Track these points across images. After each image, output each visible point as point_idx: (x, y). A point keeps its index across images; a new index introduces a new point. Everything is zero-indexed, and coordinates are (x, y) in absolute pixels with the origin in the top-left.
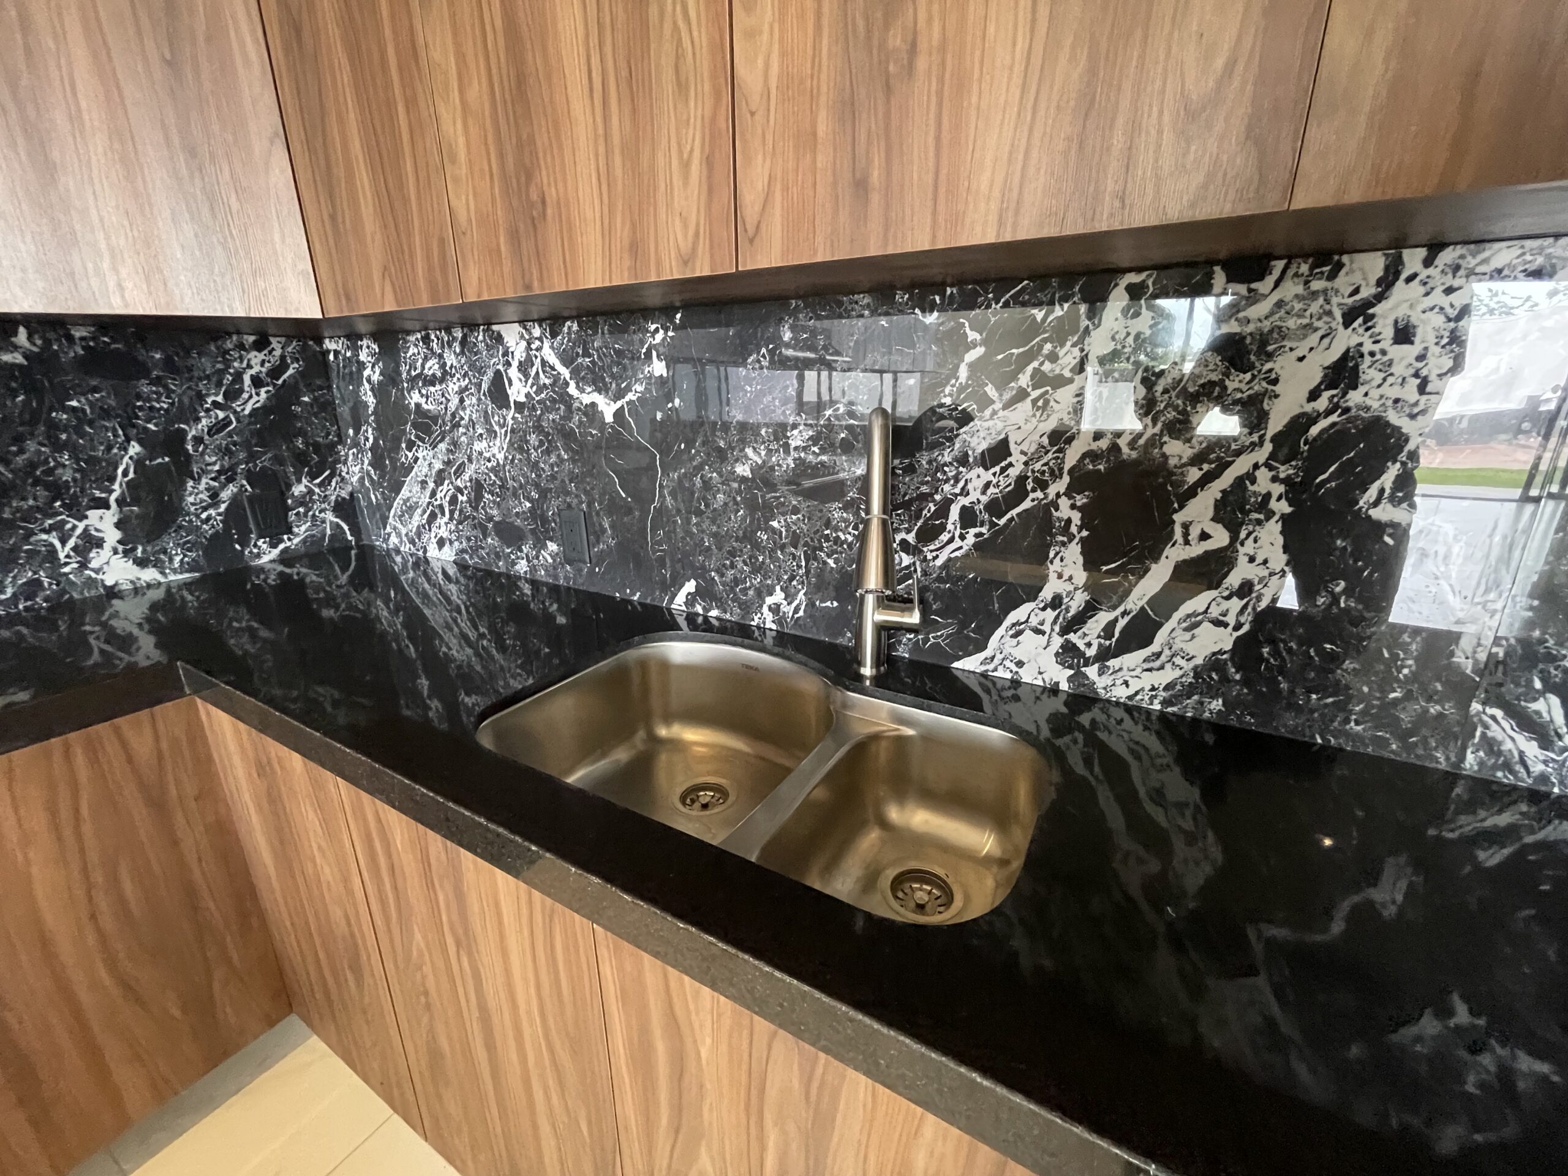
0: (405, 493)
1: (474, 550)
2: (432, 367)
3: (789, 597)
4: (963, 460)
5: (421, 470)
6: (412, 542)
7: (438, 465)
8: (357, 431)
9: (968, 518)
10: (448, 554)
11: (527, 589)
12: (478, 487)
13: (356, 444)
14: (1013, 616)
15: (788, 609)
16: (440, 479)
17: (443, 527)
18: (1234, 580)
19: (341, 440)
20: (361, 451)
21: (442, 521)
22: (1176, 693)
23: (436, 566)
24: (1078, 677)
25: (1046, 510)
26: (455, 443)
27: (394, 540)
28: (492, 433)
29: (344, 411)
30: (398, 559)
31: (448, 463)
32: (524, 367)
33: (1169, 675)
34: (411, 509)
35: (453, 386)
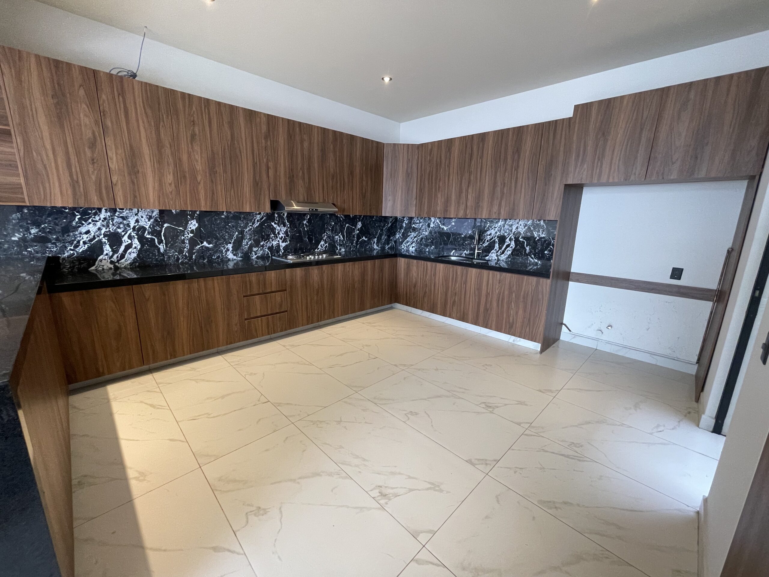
0: (407, 239)
1: (419, 248)
2: (418, 221)
3: (467, 251)
4: (487, 235)
5: (412, 236)
6: (407, 247)
7: (415, 235)
8: (400, 230)
9: (488, 241)
10: (414, 249)
11: (427, 253)
12: (422, 238)
13: (399, 232)
14: (492, 252)
15: (467, 253)
16: (415, 237)
17: (414, 245)
18: (511, 246)
19: (397, 231)
20: (400, 233)
21: (414, 244)
22: (507, 258)
23: (411, 251)
24: (498, 258)
25: (495, 240)
26: (419, 232)
27: (403, 247)
28: (426, 231)
29: (398, 227)
30: (403, 250)
31: (417, 235)
32: (433, 223)
33: (506, 256)
34: (408, 242)
35: (421, 224)
